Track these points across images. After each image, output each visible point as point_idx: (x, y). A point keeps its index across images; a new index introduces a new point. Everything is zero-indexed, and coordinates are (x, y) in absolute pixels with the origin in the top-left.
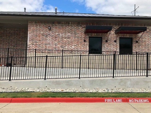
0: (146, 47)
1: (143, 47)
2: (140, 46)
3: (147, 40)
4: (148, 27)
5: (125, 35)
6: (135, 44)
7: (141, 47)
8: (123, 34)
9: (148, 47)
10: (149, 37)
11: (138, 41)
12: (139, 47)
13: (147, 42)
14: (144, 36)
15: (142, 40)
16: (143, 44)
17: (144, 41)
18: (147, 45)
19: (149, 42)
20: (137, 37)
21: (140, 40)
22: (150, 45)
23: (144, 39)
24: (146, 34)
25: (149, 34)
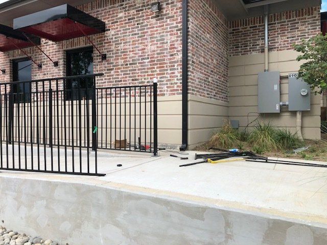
0: (127, 71)
1: (119, 71)
2: (112, 70)
3: (131, 47)
5: (76, 40)
6: (99, 67)
7: (116, 72)
8: (71, 41)
9: (132, 70)
10: (137, 36)
11: (106, 55)
12: (110, 73)
13: (131, 54)
14: (123, 33)
15: (118, 50)
16: (121, 62)
17: (121, 53)
18: (130, 64)
19: (135, 54)
20: (105, 43)
21: (113, 51)
22: (139, 63)
23: (121, 43)
24: (128, 27)
25: (136, 23)
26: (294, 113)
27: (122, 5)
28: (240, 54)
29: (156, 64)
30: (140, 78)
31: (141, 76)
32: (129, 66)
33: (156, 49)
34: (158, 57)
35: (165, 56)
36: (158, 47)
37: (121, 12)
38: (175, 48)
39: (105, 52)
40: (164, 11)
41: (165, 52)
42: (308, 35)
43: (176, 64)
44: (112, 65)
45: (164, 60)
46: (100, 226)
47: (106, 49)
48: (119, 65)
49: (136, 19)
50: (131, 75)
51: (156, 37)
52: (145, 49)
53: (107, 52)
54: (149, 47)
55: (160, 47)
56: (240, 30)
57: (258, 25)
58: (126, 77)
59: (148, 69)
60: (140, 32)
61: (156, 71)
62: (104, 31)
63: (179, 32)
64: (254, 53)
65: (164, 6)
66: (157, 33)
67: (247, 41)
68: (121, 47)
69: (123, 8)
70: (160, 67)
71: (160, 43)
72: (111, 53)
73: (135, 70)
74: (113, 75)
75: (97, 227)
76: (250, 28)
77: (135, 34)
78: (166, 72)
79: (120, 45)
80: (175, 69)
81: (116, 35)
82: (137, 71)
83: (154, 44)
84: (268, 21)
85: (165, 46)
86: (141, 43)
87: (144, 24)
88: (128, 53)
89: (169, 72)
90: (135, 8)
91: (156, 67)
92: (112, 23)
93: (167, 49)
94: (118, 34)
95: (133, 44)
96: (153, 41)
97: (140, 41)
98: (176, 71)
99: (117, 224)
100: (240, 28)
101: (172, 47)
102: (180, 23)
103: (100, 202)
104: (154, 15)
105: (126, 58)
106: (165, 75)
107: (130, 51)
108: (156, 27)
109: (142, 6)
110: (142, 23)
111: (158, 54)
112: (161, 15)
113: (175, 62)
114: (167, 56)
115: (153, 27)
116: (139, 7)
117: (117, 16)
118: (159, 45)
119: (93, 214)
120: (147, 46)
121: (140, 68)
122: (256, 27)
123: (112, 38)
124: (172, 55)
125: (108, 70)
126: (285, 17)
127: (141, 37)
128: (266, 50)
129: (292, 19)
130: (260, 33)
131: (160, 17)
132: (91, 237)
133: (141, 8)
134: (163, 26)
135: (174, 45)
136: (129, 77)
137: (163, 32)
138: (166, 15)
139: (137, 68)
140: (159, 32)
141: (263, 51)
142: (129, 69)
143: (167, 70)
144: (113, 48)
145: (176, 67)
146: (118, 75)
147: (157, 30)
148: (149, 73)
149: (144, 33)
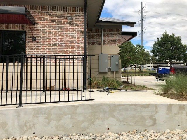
0: (51, 48)
1: (45, 48)
2: (40, 46)
3: (53, 36)
4: (55, 12)
5: (11, 25)
6: (30, 44)
7: (43, 48)
8: (6, 25)
9: (54, 48)
10: (57, 31)
11: (35, 38)
12: (39, 48)
13: (54, 40)
14: (48, 28)
15: (44, 36)
16: (46, 43)
17: (47, 38)
18: (53, 45)
19: (56, 40)
20: (35, 31)
21: (41, 36)
22: (59, 45)
23: (47, 33)
24: (51, 25)
25: (57, 24)
26: (113, 72)
27: (48, 12)
28: (90, 44)
29: (69, 47)
30: (59, 53)
31: (60, 52)
32: (52, 45)
33: (69, 39)
34: (70, 44)
35: (74, 44)
36: (70, 39)
37: (46, 16)
38: (80, 40)
39: (35, 36)
40: (74, 21)
41: (74, 41)
42: (117, 40)
43: (80, 48)
44: (40, 44)
45: (74, 45)
46: (105, 120)
47: (36, 34)
48: (45, 45)
49: (57, 22)
50: (53, 51)
51: (69, 33)
52: (62, 38)
53: (37, 36)
54: (65, 38)
55: (72, 39)
56: (90, 33)
57: (98, 32)
58: (50, 52)
59: (64, 49)
60: (59, 29)
61: (69, 50)
62: (35, 24)
63: (82, 33)
64: (96, 45)
65: (74, 19)
66: (70, 32)
67: (93, 39)
68: (47, 35)
69: (48, 14)
70: (71, 49)
71: (72, 37)
72: (40, 37)
73: (56, 48)
74: (41, 50)
75: (103, 120)
76: (95, 33)
77: (56, 30)
78: (75, 51)
79: (46, 34)
80: (80, 50)
81: (43, 28)
82: (57, 49)
83: (68, 37)
84: (103, 32)
85: (74, 39)
86: (60, 35)
87: (62, 26)
88: (52, 39)
89: (76, 51)
90: (56, 16)
91: (69, 48)
92: (40, 21)
93: (75, 40)
94: (45, 28)
95: (55, 35)
96: (68, 35)
97: (59, 34)
98: (80, 52)
99: (114, 117)
100: (90, 32)
101: (78, 40)
102: (82, 29)
103: (105, 110)
104: (68, 22)
105: (50, 41)
106: (74, 53)
107: (53, 38)
108: (69, 28)
109: (61, 16)
110: (61, 25)
111: (70, 42)
112: (72, 23)
113: (80, 47)
114: (75, 44)
115: (68, 28)
116: (59, 16)
117: (44, 17)
118: (71, 38)
119: (101, 116)
120: (64, 37)
121: (59, 47)
122: (97, 33)
123: (40, 29)
124: (78, 44)
125: (37, 46)
126: (109, 31)
127: (60, 32)
128: (102, 44)
129: (111, 32)
130: (99, 36)
131: (71, 24)
132: (100, 126)
133: (60, 17)
134: (73, 28)
135: (79, 39)
136: (52, 52)
137: (73, 32)
138: (75, 23)
139: (57, 48)
140: (71, 31)
141: (101, 44)
142: (52, 47)
143: (75, 50)
144: (41, 34)
145: (80, 49)
146: (45, 50)
147: (70, 30)
148: (65, 51)
149: (62, 30)
